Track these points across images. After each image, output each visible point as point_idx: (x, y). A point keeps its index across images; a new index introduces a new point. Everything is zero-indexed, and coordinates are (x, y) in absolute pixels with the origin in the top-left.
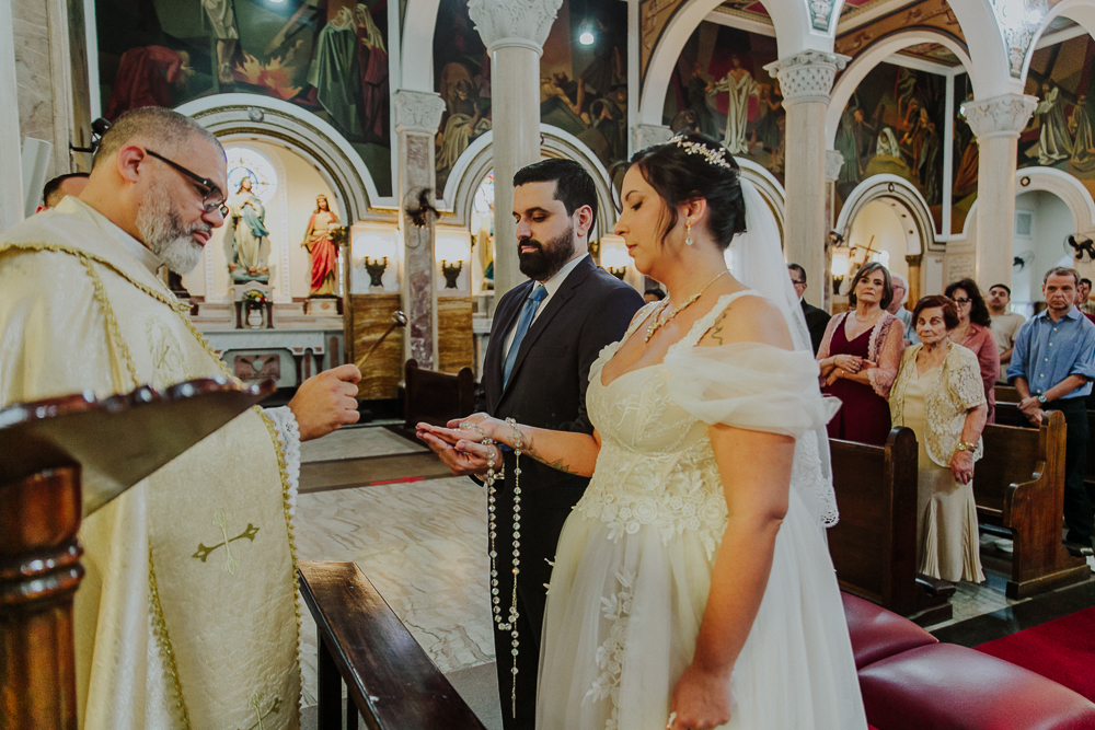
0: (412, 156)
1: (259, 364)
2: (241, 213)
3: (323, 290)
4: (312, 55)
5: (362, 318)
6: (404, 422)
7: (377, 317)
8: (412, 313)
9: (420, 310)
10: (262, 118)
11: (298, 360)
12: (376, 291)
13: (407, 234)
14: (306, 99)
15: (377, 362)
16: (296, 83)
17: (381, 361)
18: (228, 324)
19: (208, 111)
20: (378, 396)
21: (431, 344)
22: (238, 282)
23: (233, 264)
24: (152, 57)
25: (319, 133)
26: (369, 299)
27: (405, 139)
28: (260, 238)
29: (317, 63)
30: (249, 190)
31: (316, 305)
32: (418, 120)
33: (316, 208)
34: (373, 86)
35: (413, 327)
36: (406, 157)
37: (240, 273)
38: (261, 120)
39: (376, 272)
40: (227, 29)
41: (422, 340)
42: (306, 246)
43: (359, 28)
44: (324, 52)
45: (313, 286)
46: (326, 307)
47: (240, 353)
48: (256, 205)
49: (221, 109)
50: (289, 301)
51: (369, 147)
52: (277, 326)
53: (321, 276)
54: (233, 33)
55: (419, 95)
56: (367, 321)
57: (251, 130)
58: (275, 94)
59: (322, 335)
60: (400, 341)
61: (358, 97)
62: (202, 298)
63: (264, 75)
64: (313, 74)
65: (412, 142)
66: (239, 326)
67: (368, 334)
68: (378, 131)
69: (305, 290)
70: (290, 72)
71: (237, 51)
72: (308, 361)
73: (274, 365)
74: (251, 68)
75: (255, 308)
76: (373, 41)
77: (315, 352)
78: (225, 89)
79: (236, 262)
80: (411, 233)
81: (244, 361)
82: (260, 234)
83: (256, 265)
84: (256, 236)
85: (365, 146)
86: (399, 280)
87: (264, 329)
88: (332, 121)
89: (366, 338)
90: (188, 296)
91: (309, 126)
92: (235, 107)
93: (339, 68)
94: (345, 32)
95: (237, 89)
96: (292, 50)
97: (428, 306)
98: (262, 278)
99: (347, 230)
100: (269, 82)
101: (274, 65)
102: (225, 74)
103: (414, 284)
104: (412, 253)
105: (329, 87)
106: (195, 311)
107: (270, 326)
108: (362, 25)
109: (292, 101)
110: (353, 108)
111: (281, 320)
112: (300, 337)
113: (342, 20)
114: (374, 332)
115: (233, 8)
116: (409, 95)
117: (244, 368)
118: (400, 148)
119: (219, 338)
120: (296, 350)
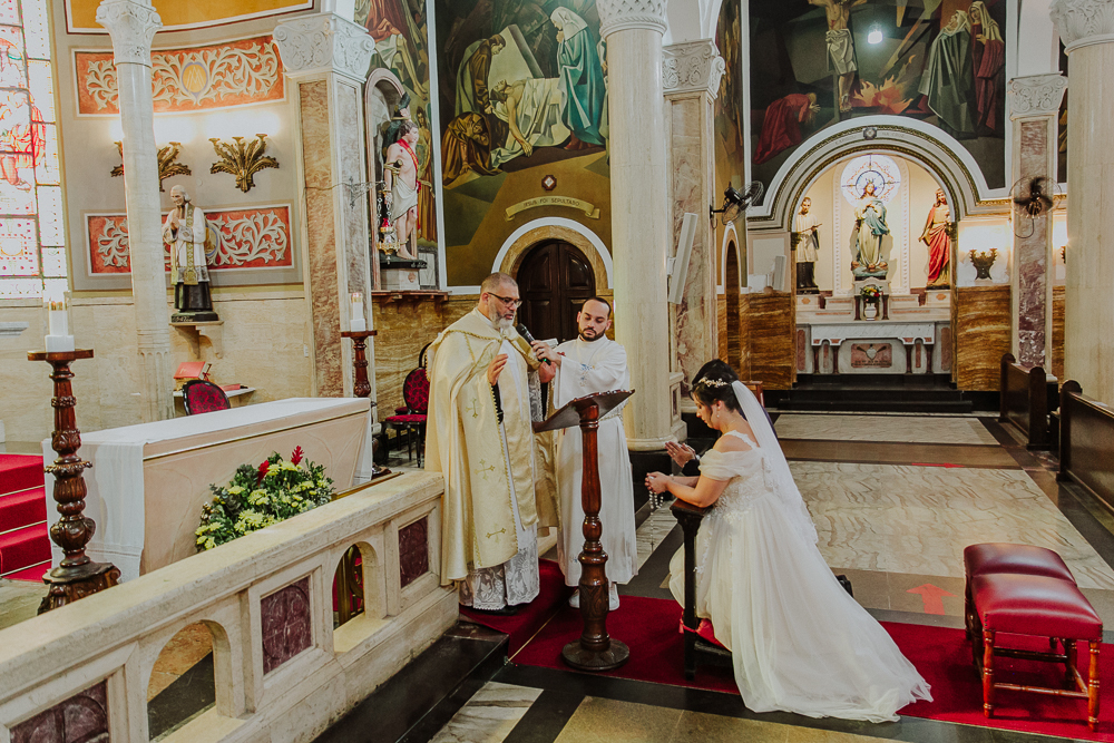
0: (1026, 142)
1: (872, 352)
2: (864, 216)
3: (940, 282)
4: (924, 66)
5: (966, 311)
6: (998, 415)
7: (983, 309)
8: (1021, 305)
9: (1031, 301)
10: (875, 135)
11: (908, 349)
12: (983, 284)
13: (1018, 224)
14: (918, 109)
15: (982, 354)
16: (907, 95)
17: (986, 353)
18: (849, 316)
19: (829, 139)
20: (983, 387)
21: (1044, 337)
22: (858, 278)
23: (855, 262)
24: (788, 105)
25: (928, 138)
26: (975, 292)
27: (1019, 126)
28: (881, 236)
29: (929, 72)
30: (872, 194)
31: (932, 296)
32: (1035, 105)
33: (935, 202)
34: (987, 79)
35: (1022, 319)
36: (1019, 145)
37: (860, 270)
38: (874, 137)
39: (983, 265)
40: (847, 65)
41: (1033, 333)
42: (924, 239)
43: (973, 27)
44: (936, 60)
45: (930, 277)
46: (941, 298)
47: (855, 342)
48: (878, 208)
49: (840, 135)
50: (908, 293)
51: (980, 142)
52: (892, 317)
53: (938, 267)
54: (852, 66)
55: (1037, 79)
56: (972, 313)
57: (865, 147)
58: (888, 111)
59: (933, 326)
60: (1008, 333)
61: (970, 96)
62: (830, 293)
63: (878, 96)
64: (924, 83)
65: (1027, 129)
66: (858, 318)
67: (973, 326)
68: (991, 123)
69: (923, 282)
70: (902, 87)
71: (855, 82)
72: (918, 350)
73: (886, 353)
74: (868, 93)
75: (869, 302)
76: (990, 32)
77: (925, 343)
78: (844, 116)
79: (858, 260)
80: (1024, 223)
81: (859, 348)
82: (881, 234)
83: (874, 262)
84: (875, 235)
85: (975, 141)
86: (1008, 273)
87: (880, 320)
88: (942, 124)
89: (970, 330)
90: (817, 292)
91: (918, 133)
92: (852, 130)
93: (950, 72)
94: (958, 35)
95: (854, 115)
96: (905, 66)
97: (1042, 297)
98: (879, 274)
99: (954, 226)
100: (883, 101)
101: (888, 84)
102: (845, 104)
103: (1025, 275)
104: (1024, 244)
105: (939, 92)
106: (822, 304)
107: (885, 317)
108: (977, 22)
109: (904, 113)
110: (965, 105)
111: (896, 311)
112: (911, 327)
113: (956, 23)
114: (979, 324)
115: (853, 45)
116: (1025, 81)
117: (859, 355)
118: (1014, 135)
119: (839, 328)
120: (906, 340)
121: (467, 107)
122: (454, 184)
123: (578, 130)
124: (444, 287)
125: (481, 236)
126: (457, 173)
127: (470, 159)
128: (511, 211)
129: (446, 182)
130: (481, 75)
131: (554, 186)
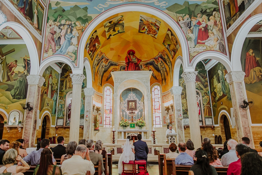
121: (212, 91)
122: (213, 105)
123: (224, 93)
124: (214, 125)
125: (216, 115)
126: (213, 103)
127: (214, 100)
128: (219, 109)
129: (212, 105)
130: (213, 85)
131: (222, 103)
